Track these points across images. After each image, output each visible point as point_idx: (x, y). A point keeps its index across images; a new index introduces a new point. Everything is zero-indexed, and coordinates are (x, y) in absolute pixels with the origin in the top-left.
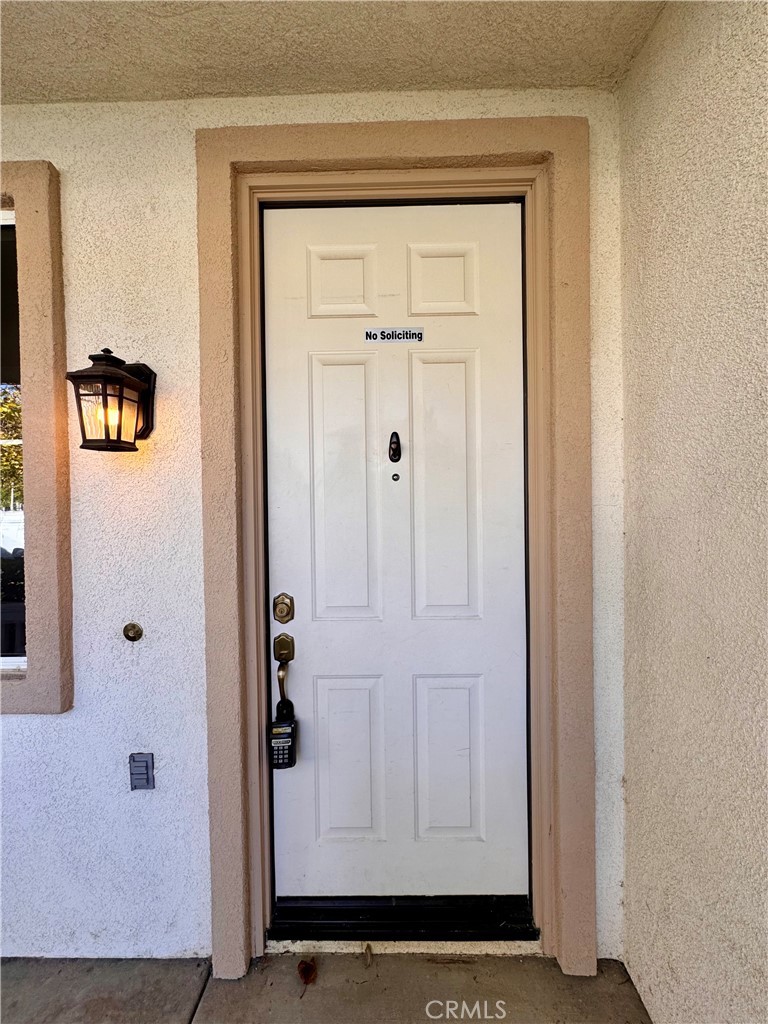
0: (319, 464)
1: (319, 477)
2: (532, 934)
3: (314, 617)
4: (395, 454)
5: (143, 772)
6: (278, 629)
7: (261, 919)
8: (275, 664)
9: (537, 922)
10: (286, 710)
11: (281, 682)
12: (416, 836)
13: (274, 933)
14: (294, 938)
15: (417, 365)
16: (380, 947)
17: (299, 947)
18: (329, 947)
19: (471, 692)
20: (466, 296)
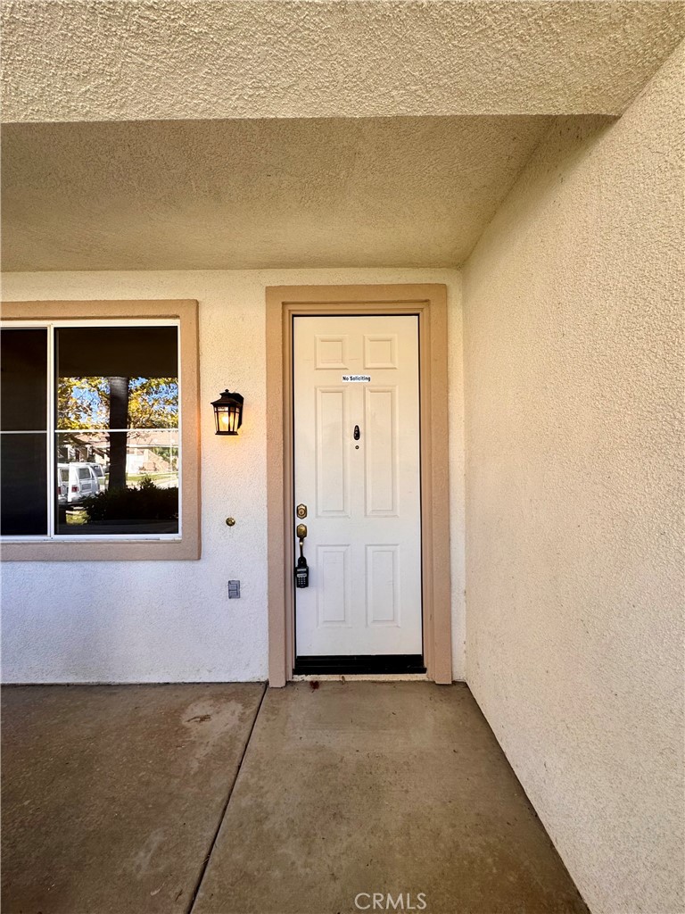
0: (320, 441)
1: (320, 446)
2: (423, 671)
3: (317, 516)
4: (357, 436)
5: (234, 590)
6: (299, 521)
7: (291, 665)
8: (298, 539)
9: (425, 665)
10: (303, 561)
11: (301, 547)
12: (367, 625)
13: (296, 672)
14: (307, 674)
15: (368, 392)
16: (349, 678)
17: (309, 678)
18: (323, 678)
19: (394, 553)
20: (392, 360)
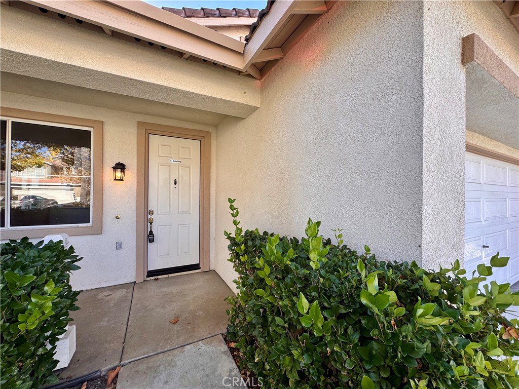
0: (160, 184)
1: (160, 187)
2: (199, 268)
3: (158, 214)
4: (175, 183)
5: (119, 246)
6: (150, 217)
7: (146, 274)
8: (149, 224)
9: (200, 266)
10: (151, 232)
11: (151, 227)
12: (178, 255)
13: (147, 277)
15: (180, 167)
16: (170, 275)
17: (153, 278)
18: (159, 277)
19: (189, 227)
20: (190, 156)
